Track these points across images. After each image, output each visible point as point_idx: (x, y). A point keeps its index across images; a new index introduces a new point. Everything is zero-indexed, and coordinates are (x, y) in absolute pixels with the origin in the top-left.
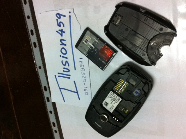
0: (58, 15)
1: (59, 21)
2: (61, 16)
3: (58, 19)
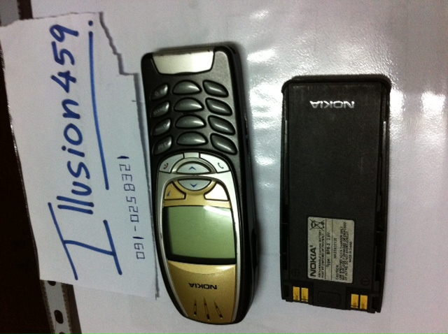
0: (56, 31)
1: (60, 46)
2: (66, 35)
3: (57, 43)
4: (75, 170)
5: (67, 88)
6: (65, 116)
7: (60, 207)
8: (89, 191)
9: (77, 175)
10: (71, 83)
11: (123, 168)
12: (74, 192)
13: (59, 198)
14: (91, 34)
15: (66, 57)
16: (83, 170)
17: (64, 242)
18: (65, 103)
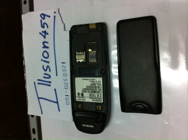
0: (42, 16)
1: (43, 21)
2: (46, 17)
5: (45, 37)
6: (43, 47)
7: (38, 84)
8: (50, 77)
9: (46, 70)
10: (46, 35)
11: (63, 67)
12: (44, 77)
13: (38, 80)
14: (55, 17)
15: (45, 25)
16: (48, 68)
17: (39, 98)
18: (44, 43)
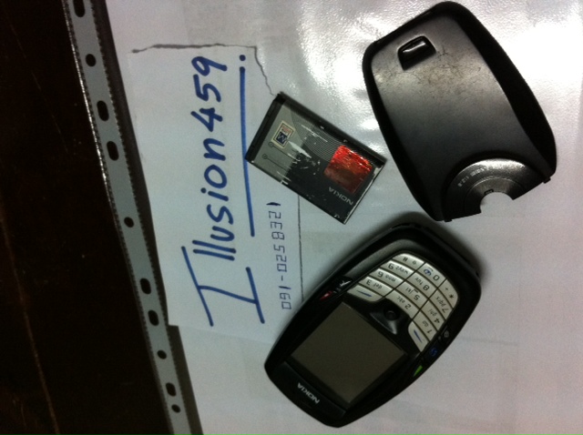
0: (199, 63)
4: (216, 214)
5: (210, 127)
6: (206, 156)
7: (196, 251)
8: (231, 237)
9: (218, 219)
10: (215, 121)
11: (273, 215)
12: (213, 236)
13: (195, 242)
14: (242, 70)
15: (210, 92)
16: (225, 215)
17: (199, 288)
18: (207, 142)
